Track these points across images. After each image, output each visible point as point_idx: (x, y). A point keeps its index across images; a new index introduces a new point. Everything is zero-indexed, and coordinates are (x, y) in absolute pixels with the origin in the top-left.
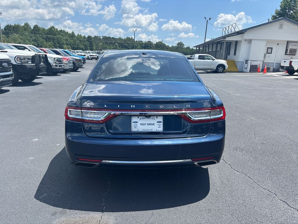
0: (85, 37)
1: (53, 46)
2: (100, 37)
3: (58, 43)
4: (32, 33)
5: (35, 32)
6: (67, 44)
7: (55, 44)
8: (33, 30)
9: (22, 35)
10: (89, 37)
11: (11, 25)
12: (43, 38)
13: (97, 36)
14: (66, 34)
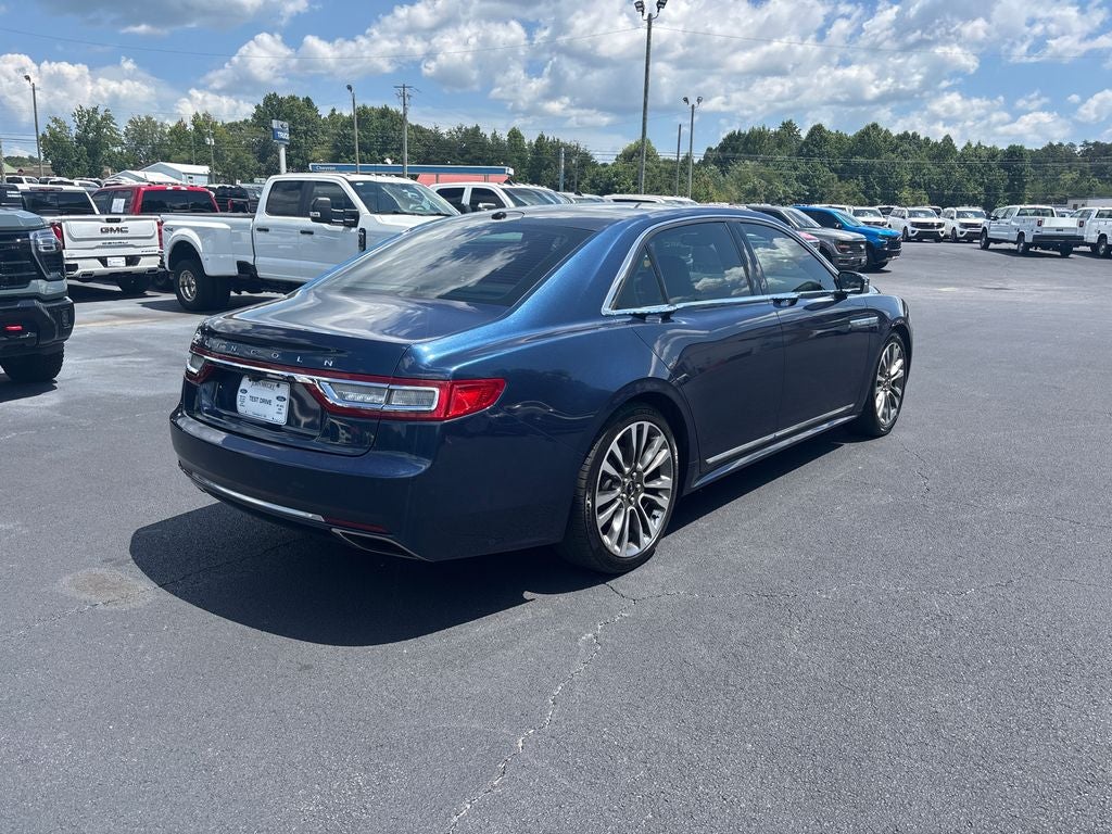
0: (993, 153)
1: (863, 193)
2: (1072, 145)
3: (883, 181)
4: (800, 153)
5: (809, 151)
6: (914, 185)
7: (869, 186)
8: (805, 144)
9: (766, 162)
10: (1015, 153)
11: (743, 132)
12: (833, 170)
13: (1061, 145)
14: (920, 147)
